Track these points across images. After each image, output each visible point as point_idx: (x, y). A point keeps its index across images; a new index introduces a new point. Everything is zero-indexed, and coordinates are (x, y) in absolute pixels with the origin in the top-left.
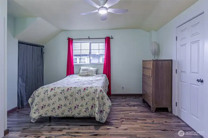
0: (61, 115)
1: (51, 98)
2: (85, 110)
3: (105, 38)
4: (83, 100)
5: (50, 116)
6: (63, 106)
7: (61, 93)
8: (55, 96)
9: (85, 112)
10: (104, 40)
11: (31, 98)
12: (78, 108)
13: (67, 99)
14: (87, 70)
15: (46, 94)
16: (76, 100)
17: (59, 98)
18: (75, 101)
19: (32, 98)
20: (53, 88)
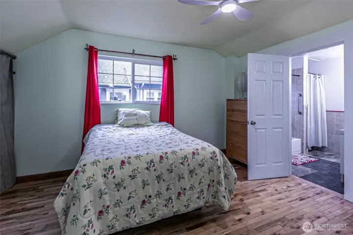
0: (148, 220)
1: (124, 185)
2: (197, 195)
3: (164, 58)
4: (194, 175)
5: (123, 228)
6: (153, 197)
7: (147, 169)
8: (133, 177)
9: (198, 200)
10: (161, 61)
11: (62, 195)
12: (185, 195)
13: (162, 180)
14: (136, 115)
15: (110, 176)
16: (180, 177)
17: (143, 181)
18: (177, 181)
19: (66, 194)
20: (126, 160)
